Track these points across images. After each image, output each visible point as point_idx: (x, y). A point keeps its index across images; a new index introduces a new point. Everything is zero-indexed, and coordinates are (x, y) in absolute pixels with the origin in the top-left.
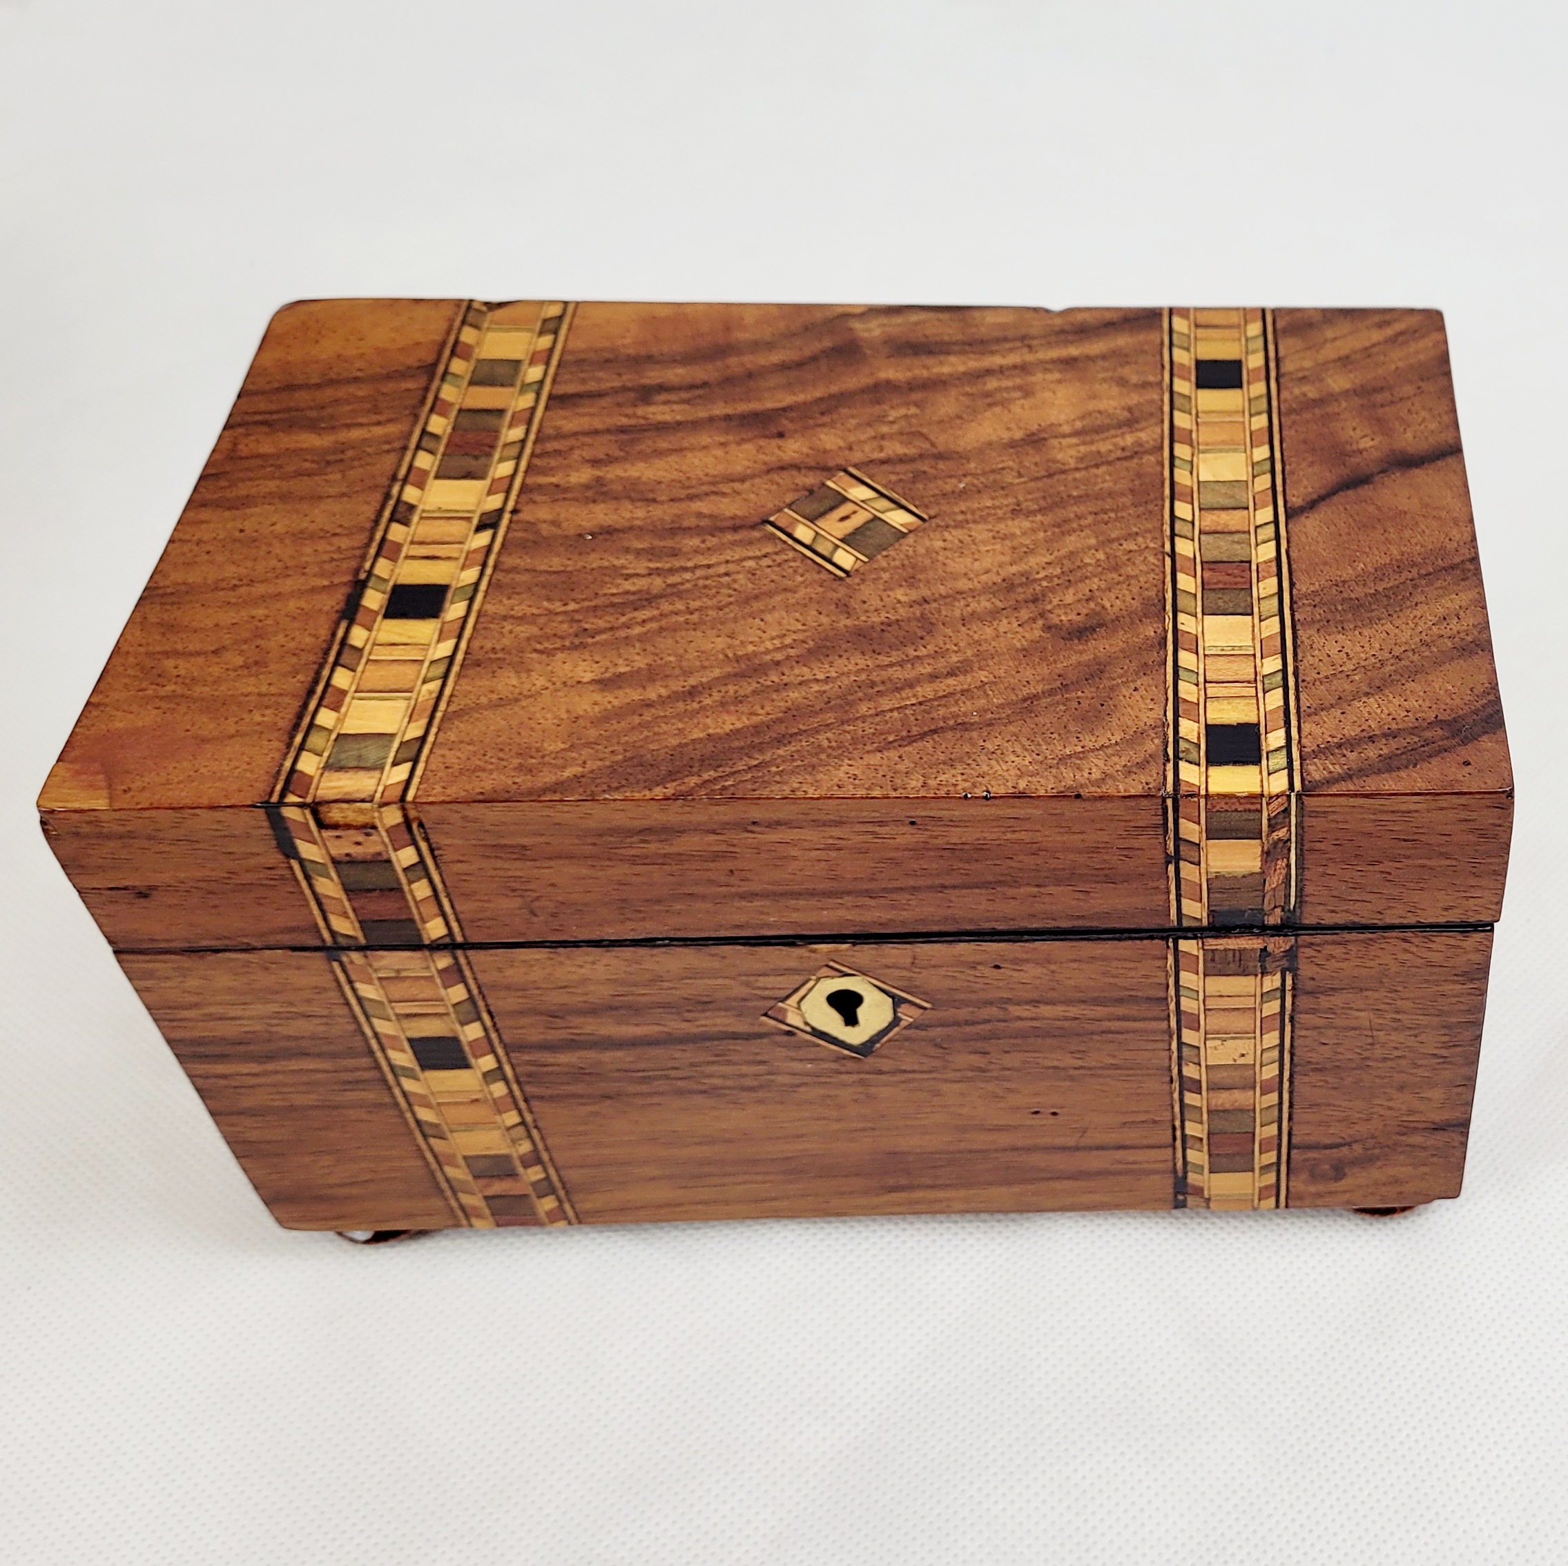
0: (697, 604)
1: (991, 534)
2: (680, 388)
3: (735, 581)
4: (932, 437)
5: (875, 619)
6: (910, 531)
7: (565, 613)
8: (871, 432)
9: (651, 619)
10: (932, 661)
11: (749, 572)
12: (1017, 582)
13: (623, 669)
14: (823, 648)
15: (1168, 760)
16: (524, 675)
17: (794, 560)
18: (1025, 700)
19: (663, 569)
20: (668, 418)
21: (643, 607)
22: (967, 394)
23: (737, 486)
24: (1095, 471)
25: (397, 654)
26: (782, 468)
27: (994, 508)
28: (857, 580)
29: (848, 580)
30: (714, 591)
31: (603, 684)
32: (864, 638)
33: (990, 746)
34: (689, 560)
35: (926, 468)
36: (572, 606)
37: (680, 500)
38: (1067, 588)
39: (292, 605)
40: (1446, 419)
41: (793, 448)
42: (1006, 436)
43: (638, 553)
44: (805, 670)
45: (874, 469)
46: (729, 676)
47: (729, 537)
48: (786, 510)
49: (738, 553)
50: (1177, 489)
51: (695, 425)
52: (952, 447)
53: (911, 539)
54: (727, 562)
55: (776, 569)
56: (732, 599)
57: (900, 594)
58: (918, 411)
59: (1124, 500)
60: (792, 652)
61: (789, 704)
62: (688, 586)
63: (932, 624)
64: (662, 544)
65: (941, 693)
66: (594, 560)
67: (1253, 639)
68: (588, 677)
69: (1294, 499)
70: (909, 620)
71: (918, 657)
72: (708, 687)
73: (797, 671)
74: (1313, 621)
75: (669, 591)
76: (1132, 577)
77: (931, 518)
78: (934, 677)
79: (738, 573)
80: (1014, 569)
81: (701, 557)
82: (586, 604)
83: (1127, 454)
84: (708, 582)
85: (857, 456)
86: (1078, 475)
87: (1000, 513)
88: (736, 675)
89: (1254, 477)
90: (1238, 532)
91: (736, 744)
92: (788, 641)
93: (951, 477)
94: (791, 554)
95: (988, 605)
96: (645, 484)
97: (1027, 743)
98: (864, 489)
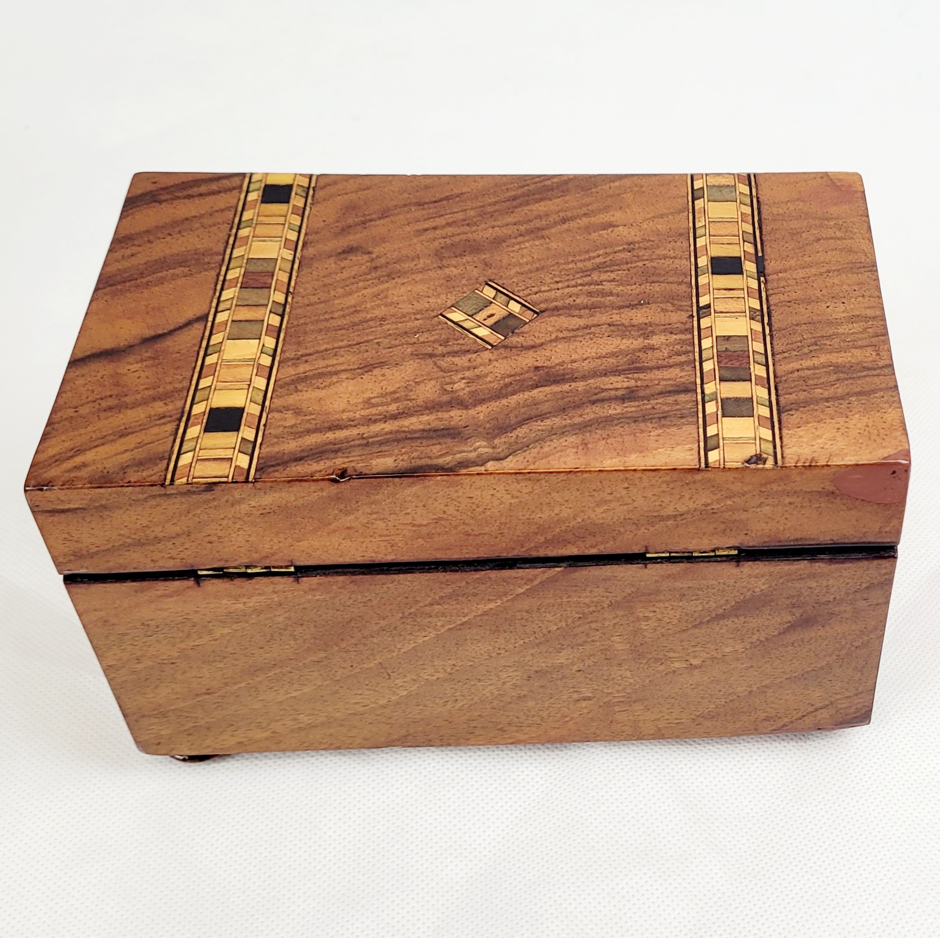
0: (571, 266)
1: (400, 306)
2: (610, 399)
3: (552, 278)
4: (436, 370)
5: (468, 258)
6: (449, 308)
7: (643, 260)
8: (477, 372)
9: (594, 258)
10: (437, 236)
11: (544, 284)
12: (386, 278)
13: (603, 232)
14: (498, 242)
15: (313, 188)
16: (654, 229)
17: (519, 291)
18: (386, 217)
19: (595, 285)
20: (613, 379)
21: (600, 263)
22: (411, 400)
23: (561, 335)
24: (328, 346)
25: (725, 240)
26: (533, 347)
27: (396, 323)
28: (481, 279)
29: (486, 279)
30: (563, 273)
31: (611, 225)
32: (475, 248)
33: (406, 195)
34: (581, 290)
35: (440, 348)
36: (640, 264)
37: (594, 326)
38: (356, 274)
39: (793, 263)
40: (67, 387)
41: (528, 360)
42: (385, 371)
43: (611, 294)
44: (505, 232)
45: (474, 347)
46: (547, 229)
47: (559, 304)
48: (528, 321)
49: (552, 294)
50: (275, 335)
51: (595, 374)
52: (422, 362)
53: (449, 304)
54: (558, 289)
55: (529, 286)
56: (552, 268)
57: (455, 271)
58: (445, 387)
59: (312, 328)
60: (514, 241)
61: (512, 215)
62: (578, 276)
63: (436, 255)
64: (599, 299)
65: (431, 220)
66: (636, 289)
67: (251, 245)
68: (621, 228)
69: (200, 327)
70: (449, 257)
71: (444, 238)
72: (556, 224)
73: (510, 231)
74: (212, 255)
75: (588, 273)
76: (316, 280)
77: (437, 316)
78: (435, 228)
79: (550, 283)
80: (386, 285)
81: (574, 291)
82: (633, 265)
83: (304, 358)
84: (568, 278)
85: (486, 355)
86: (341, 344)
87: (393, 319)
88: (543, 229)
89: (221, 343)
90: (244, 306)
91: (537, 196)
92: (517, 247)
93: (424, 342)
94: (521, 294)
95: (403, 265)
96: (619, 336)
97: (387, 196)
98: (480, 335)
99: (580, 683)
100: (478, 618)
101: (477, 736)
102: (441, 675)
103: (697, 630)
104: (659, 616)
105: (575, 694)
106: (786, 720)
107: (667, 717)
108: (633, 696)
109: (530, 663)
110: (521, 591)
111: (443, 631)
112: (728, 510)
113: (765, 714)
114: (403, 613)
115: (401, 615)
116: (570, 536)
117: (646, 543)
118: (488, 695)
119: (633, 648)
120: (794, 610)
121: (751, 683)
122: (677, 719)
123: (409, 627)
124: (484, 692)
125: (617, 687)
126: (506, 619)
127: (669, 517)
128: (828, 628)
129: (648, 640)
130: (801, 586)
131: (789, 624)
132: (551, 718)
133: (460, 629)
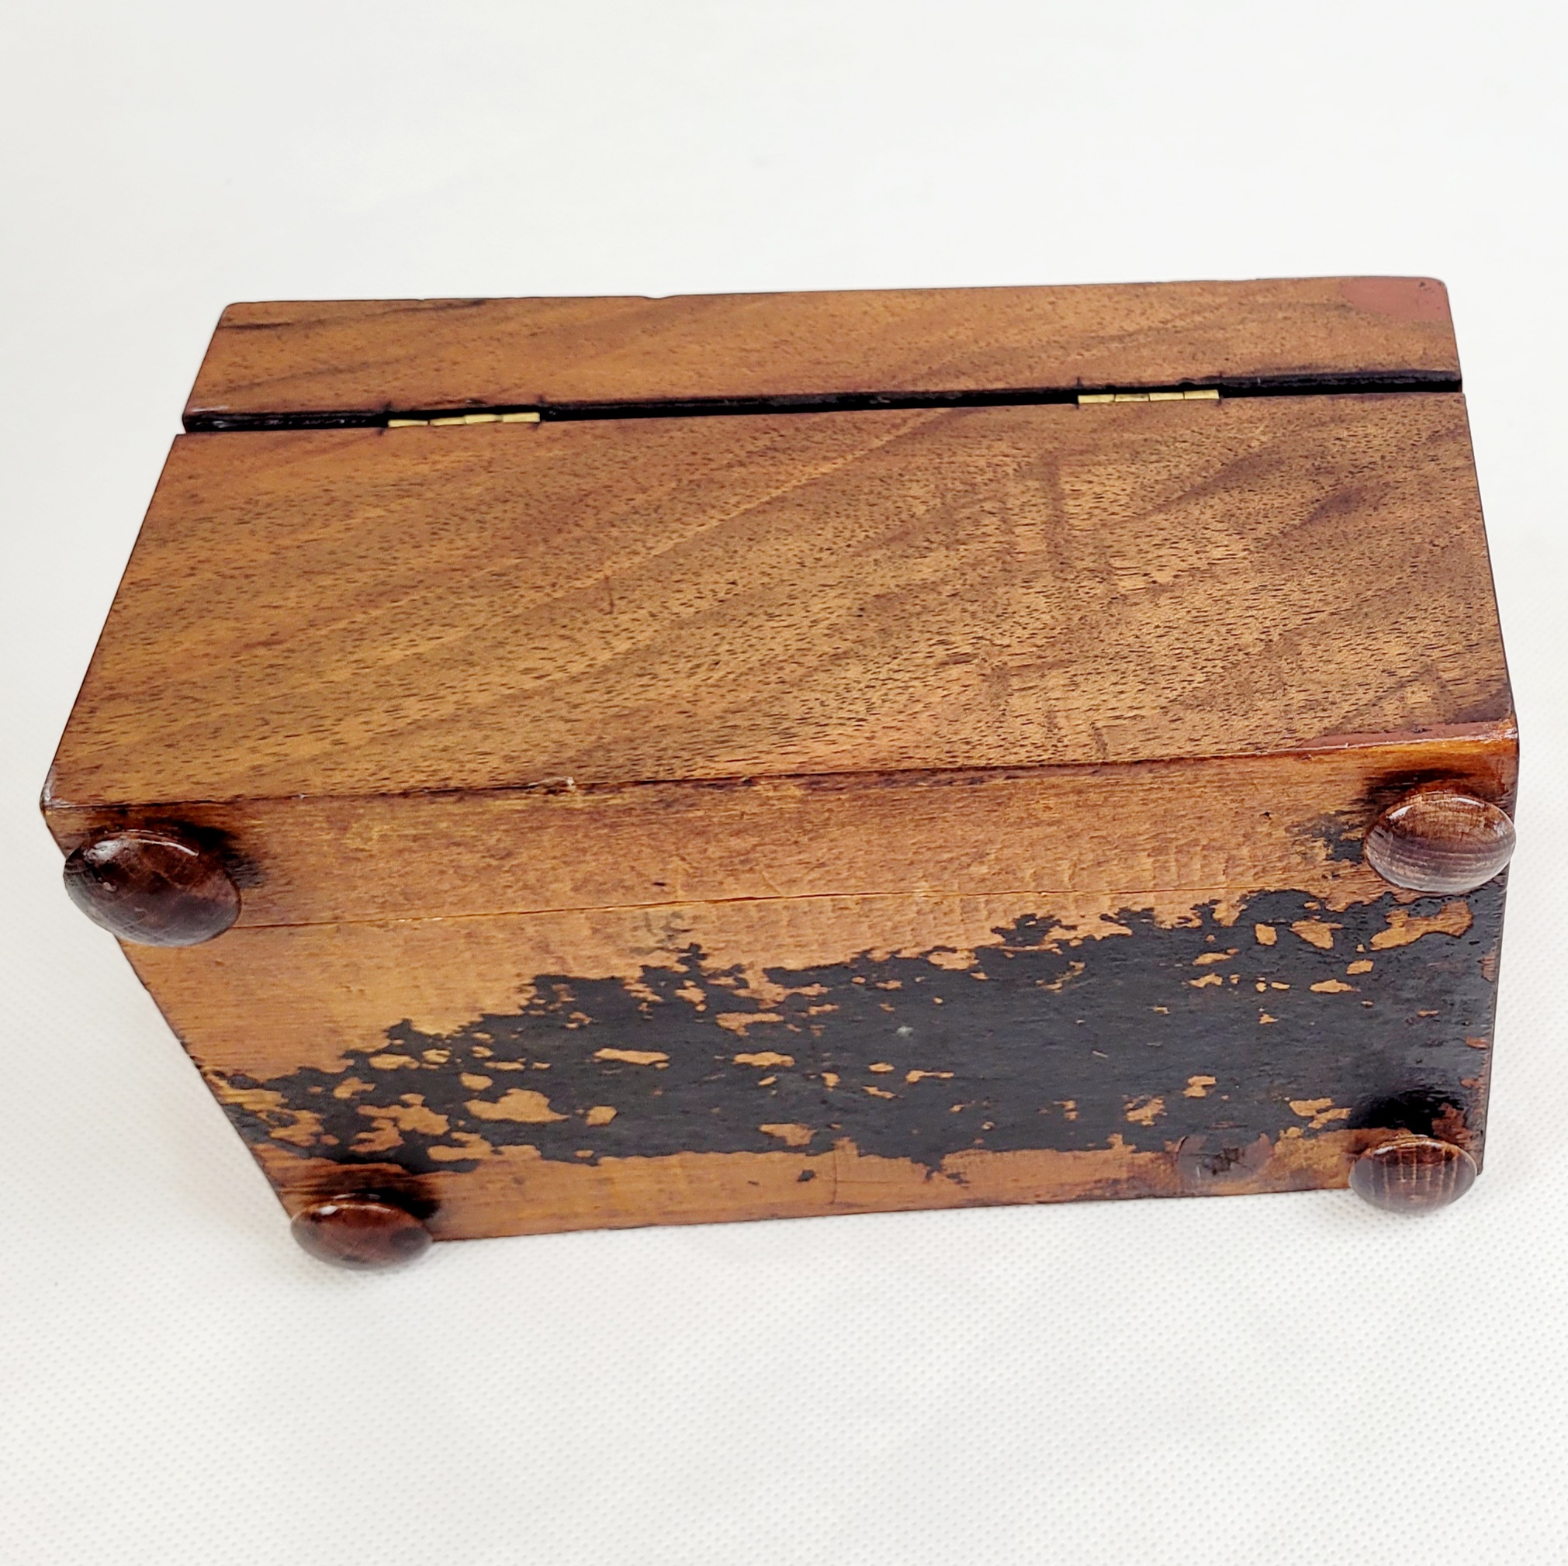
99: (952, 623)
100: (799, 491)
101: (734, 748)
102: (703, 605)
103: (1162, 516)
104: (1098, 489)
105: (941, 647)
106: (1346, 707)
107: (1113, 703)
108: (1048, 653)
109: (869, 580)
110: (876, 443)
111: (733, 515)
112: (1196, 329)
113: (1302, 696)
114: (680, 481)
115: (673, 485)
116: (965, 366)
117: (1077, 374)
118: (779, 649)
119: (1052, 549)
120: (1321, 479)
121: (1268, 623)
122: (1131, 708)
123: (680, 507)
124: (773, 645)
125: (1019, 631)
126: (844, 492)
127: (1112, 338)
128: (1383, 512)
129: (1077, 533)
130: (1325, 436)
131: (1316, 505)
132: (887, 704)
133: (764, 511)
